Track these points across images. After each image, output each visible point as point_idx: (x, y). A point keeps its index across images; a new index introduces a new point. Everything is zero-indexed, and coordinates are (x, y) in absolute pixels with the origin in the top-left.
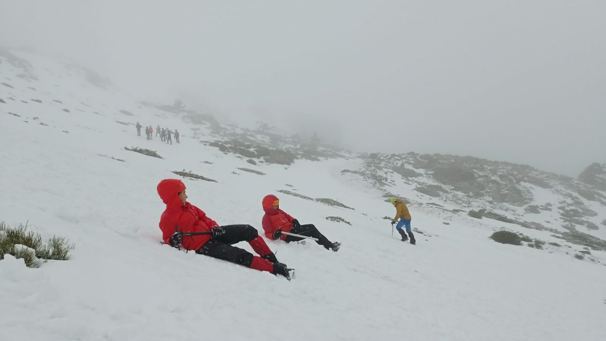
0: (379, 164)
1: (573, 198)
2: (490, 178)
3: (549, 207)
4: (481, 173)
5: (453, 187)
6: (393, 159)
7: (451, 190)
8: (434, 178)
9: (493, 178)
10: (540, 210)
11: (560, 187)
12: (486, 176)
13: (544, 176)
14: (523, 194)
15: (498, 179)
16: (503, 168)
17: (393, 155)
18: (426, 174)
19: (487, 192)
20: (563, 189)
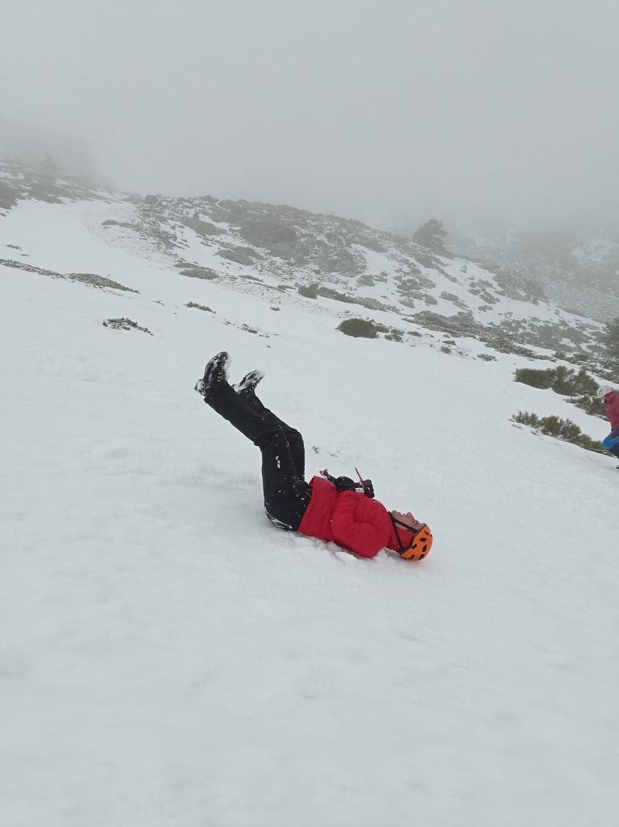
0: (161, 212)
1: (410, 265)
2: (315, 238)
3: (385, 277)
4: (304, 231)
5: (269, 251)
6: (180, 205)
7: (266, 255)
8: (243, 236)
9: (319, 238)
10: (375, 282)
11: (395, 251)
12: (311, 235)
13: (377, 236)
14: (355, 261)
15: (325, 240)
16: (329, 224)
17: (181, 200)
18: (230, 230)
19: (312, 258)
20: (399, 253)
